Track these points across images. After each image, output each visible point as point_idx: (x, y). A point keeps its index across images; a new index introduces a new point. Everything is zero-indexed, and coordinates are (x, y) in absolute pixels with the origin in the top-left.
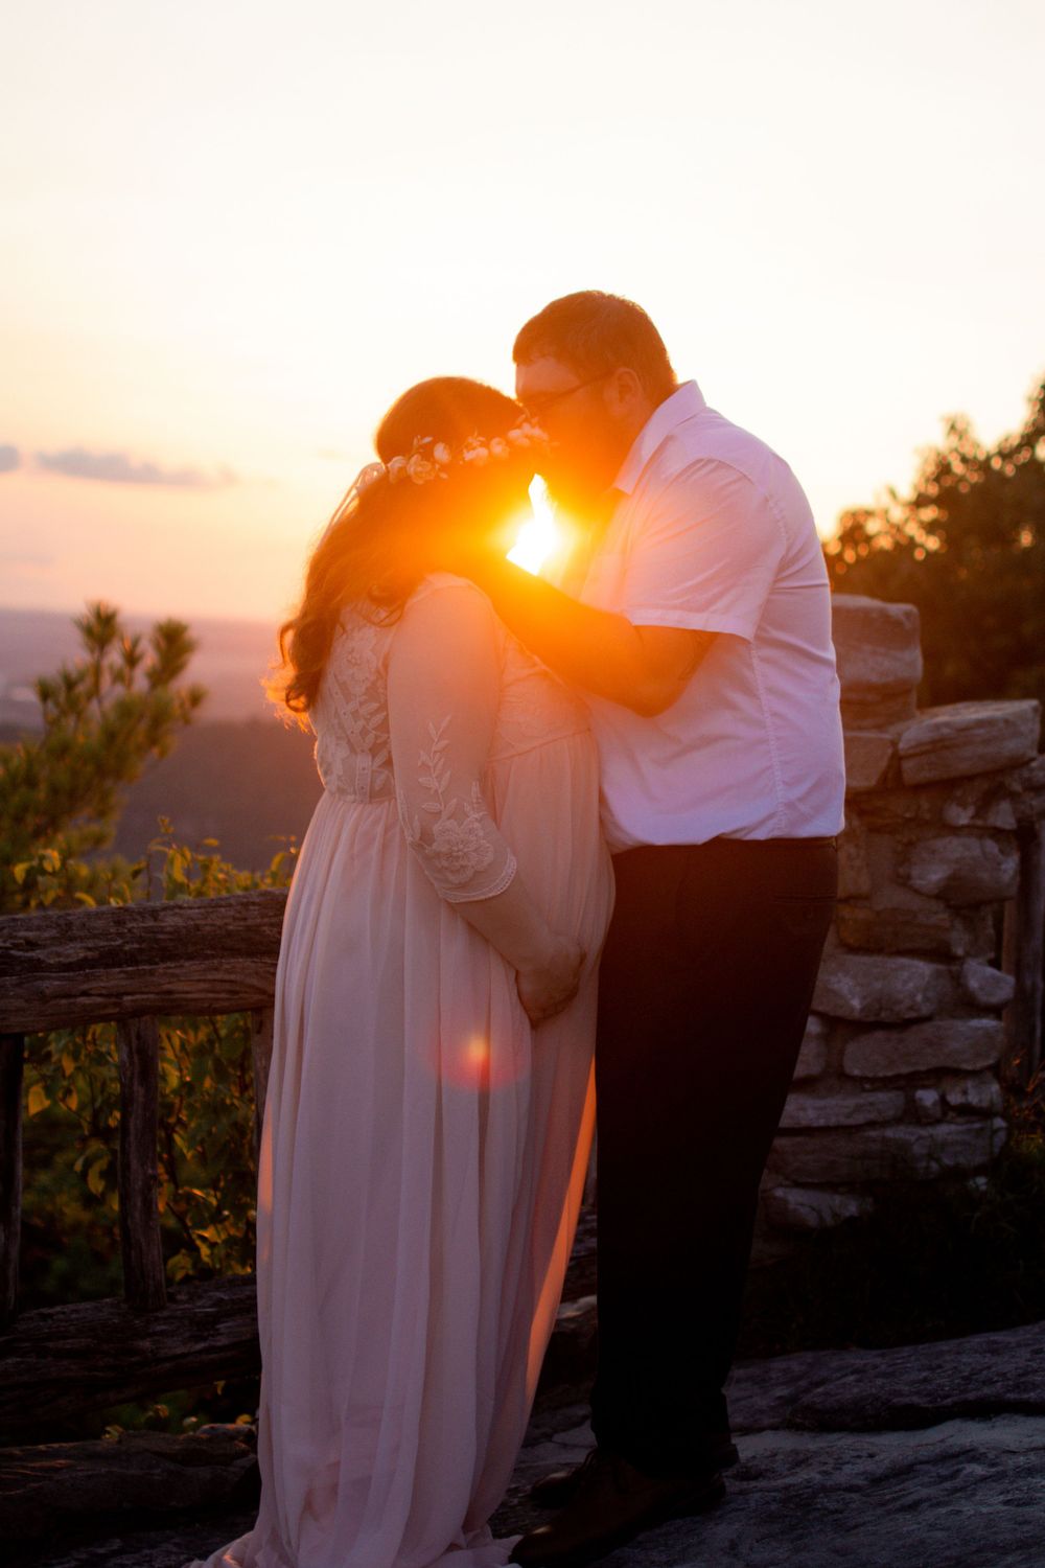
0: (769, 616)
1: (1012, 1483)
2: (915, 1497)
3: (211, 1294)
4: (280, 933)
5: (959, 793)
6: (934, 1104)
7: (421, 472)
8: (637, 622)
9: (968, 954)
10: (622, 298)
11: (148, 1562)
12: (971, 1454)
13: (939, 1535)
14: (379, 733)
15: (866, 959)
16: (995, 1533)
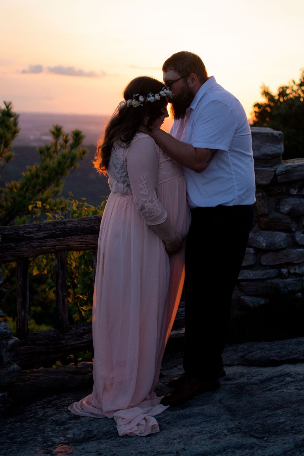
0: (232, 144)
1: (298, 383)
2: (271, 387)
3: (82, 327)
4: (100, 228)
5: (293, 185)
6: (286, 272)
7: (136, 104)
8: (195, 147)
9: (296, 230)
10: (193, 53)
11: (63, 402)
12: (289, 374)
13: (276, 398)
14: (125, 178)
15: (268, 232)
16: (292, 398)
